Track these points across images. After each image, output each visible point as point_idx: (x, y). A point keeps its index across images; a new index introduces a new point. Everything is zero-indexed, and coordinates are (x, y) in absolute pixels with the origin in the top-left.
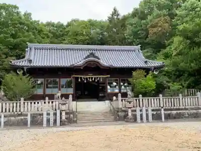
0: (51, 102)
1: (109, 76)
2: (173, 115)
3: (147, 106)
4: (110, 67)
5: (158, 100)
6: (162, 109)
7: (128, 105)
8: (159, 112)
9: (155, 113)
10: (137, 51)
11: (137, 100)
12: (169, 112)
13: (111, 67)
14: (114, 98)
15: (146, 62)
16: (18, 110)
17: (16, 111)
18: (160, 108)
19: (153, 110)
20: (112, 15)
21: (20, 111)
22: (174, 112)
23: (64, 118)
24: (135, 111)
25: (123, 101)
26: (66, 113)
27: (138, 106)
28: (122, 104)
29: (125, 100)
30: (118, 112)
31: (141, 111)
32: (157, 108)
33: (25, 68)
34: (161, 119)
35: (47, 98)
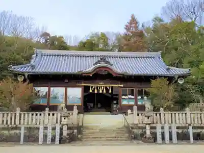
0: (51, 114)
1: (122, 86)
3: (170, 123)
4: (123, 75)
5: (184, 115)
6: (191, 127)
7: (146, 120)
8: (186, 130)
9: (180, 131)
10: (158, 58)
11: (158, 115)
12: (199, 131)
13: (125, 74)
14: (129, 111)
15: (168, 69)
16: (13, 123)
17: (11, 124)
18: (187, 125)
19: (178, 128)
20: (131, 23)
21: (15, 124)
23: (65, 133)
24: (155, 128)
25: (140, 115)
26: (69, 128)
27: (159, 122)
28: (139, 120)
29: (142, 114)
30: (133, 128)
31: (162, 128)
32: (183, 125)
33: (26, 75)
34: (189, 139)
35: (47, 109)
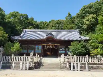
1: (59, 45)
2: (94, 67)
5: (85, 58)
11: (73, 58)
15: (80, 37)
22: (95, 65)
25: (65, 58)
32: (83, 63)
35: (25, 55)
